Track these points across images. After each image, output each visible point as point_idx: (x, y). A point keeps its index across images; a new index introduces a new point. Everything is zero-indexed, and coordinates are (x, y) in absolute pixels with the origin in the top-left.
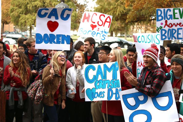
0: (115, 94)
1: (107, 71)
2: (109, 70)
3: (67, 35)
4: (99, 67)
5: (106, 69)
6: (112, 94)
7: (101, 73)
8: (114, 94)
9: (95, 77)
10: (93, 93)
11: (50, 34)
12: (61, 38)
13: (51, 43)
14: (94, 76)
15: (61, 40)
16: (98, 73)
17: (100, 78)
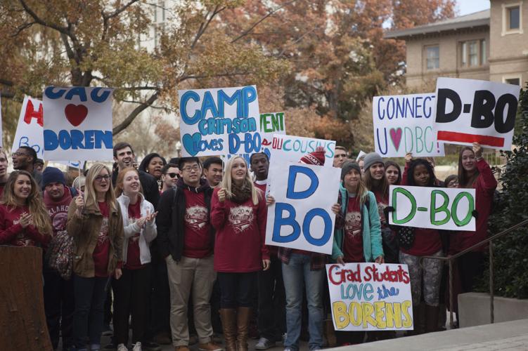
0: (244, 142)
1: (225, 103)
2: (230, 101)
3: (106, 132)
4: (208, 95)
5: (223, 98)
6: (239, 142)
7: (212, 106)
8: (242, 142)
9: (200, 115)
10: (195, 143)
11: (71, 131)
12: (94, 137)
13: (74, 148)
14: (198, 112)
15: (94, 141)
16: (205, 107)
17: (209, 114)
